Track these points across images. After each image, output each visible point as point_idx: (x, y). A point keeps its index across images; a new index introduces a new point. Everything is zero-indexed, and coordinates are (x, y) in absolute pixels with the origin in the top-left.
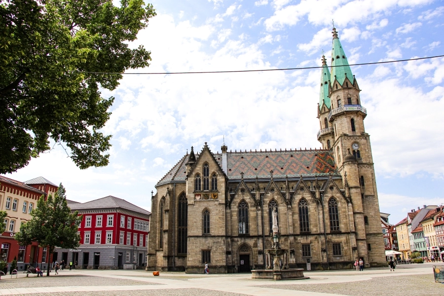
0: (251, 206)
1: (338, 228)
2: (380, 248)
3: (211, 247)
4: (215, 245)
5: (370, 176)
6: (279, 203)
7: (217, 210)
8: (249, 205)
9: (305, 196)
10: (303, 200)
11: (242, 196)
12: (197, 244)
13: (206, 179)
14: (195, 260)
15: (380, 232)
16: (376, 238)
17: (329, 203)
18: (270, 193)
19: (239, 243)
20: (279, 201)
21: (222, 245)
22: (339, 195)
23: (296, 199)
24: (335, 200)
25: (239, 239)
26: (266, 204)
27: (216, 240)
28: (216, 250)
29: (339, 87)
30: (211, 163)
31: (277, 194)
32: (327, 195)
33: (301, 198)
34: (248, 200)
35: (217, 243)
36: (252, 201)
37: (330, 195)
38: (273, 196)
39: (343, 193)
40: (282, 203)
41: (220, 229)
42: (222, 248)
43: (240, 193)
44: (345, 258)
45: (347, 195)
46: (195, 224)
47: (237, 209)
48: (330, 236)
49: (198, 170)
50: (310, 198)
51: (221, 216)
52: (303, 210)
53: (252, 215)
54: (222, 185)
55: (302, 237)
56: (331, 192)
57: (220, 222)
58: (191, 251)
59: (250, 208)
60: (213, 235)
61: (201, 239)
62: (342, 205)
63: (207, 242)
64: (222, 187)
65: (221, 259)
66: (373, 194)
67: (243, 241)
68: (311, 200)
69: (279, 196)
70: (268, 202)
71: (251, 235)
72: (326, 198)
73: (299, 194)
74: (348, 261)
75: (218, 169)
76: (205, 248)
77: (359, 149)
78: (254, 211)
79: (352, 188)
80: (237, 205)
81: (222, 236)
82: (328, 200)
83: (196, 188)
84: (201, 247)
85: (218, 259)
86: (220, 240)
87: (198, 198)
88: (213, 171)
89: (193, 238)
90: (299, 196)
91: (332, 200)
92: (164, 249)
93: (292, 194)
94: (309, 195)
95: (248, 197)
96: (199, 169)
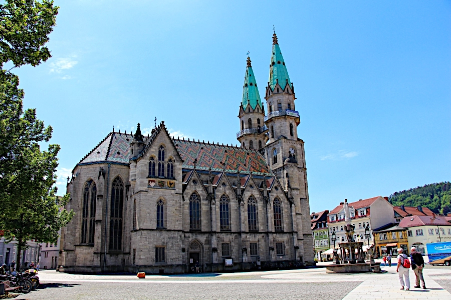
0: (203, 199)
1: (281, 227)
2: (310, 248)
3: (167, 243)
4: (171, 241)
5: (304, 180)
6: (230, 198)
7: (173, 200)
8: (201, 197)
9: (254, 193)
10: (252, 198)
11: (194, 187)
12: (150, 239)
13: (161, 163)
14: (148, 258)
15: (310, 233)
16: (307, 238)
17: (274, 203)
18: (222, 187)
19: (190, 239)
20: (231, 197)
21: (178, 240)
22: (282, 195)
23: (246, 195)
24: (278, 200)
25: (190, 235)
26: (218, 198)
27: (171, 234)
28: (172, 247)
29: (280, 91)
30: (169, 146)
31: (229, 189)
32: (272, 194)
33: (250, 195)
34: (200, 193)
35: (172, 238)
36: (205, 193)
37: (275, 195)
38: (225, 190)
39: (286, 194)
40: (233, 199)
41: (177, 223)
42: (178, 245)
43: (192, 184)
44: (287, 256)
45: (289, 196)
46: (148, 215)
47: (188, 201)
48: (275, 235)
49: (153, 152)
50: (258, 196)
51: (177, 208)
52: (252, 207)
53: (204, 209)
54: (179, 172)
55: (250, 235)
56: (276, 191)
57: (176, 214)
58: (143, 247)
59: (202, 202)
60: (168, 229)
61: (155, 233)
62: (285, 206)
63: (162, 237)
64: (179, 174)
65: (177, 257)
66: (305, 197)
67: (194, 237)
68: (259, 198)
69: (230, 191)
70: (220, 196)
71: (202, 231)
72: (272, 197)
73: (249, 191)
74: (288, 260)
75: (176, 153)
76: (160, 244)
77: (295, 154)
78: (205, 205)
79: (294, 189)
80: (189, 196)
81: (179, 231)
82: (273, 199)
83: (150, 173)
84: (155, 243)
85: (174, 257)
86: (176, 234)
87: (152, 184)
88: (170, 155)
89: (145, 232)
90: (248, 193)
91: (277, 200)
92: (95, 244)
93: (243, 190)
94: (258, 193)
95: (201, 189)
96: (154, 150)
